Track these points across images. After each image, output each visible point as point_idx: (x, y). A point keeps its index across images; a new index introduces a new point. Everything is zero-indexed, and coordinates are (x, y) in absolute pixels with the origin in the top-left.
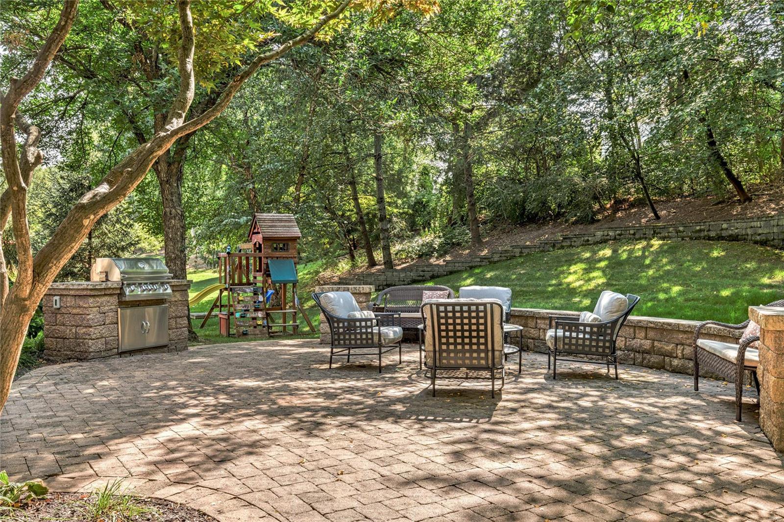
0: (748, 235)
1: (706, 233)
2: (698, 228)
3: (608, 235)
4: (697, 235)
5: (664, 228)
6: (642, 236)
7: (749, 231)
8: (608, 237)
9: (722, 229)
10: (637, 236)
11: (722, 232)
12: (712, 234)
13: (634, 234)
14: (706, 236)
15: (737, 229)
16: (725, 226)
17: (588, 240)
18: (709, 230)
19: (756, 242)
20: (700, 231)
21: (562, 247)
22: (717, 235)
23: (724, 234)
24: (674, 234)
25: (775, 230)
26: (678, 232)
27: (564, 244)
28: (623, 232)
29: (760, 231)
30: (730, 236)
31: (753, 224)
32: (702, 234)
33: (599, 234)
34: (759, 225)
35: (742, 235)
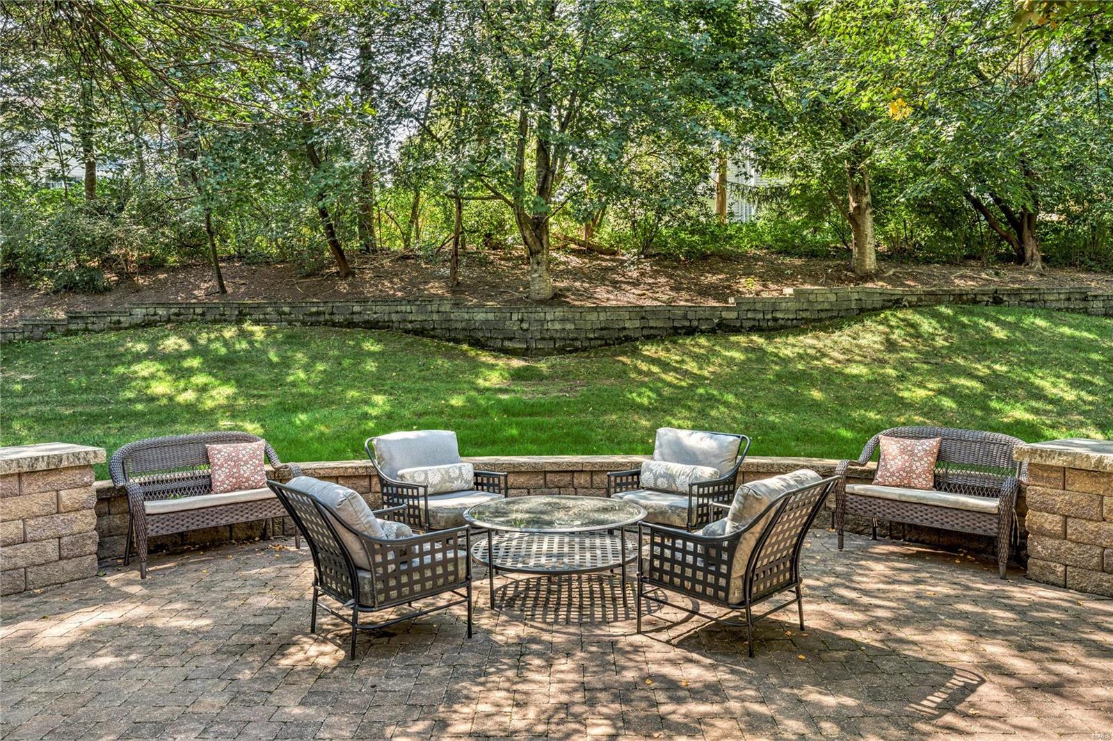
0: (392, 322)
1: (327, 317)
2: (314, 310)
3: (155, 314)
4: (314, 319)
5: (258, 306)
6: (217, 317)
7: (394, 317)
8: (157, 318)
9: (353, 313)
10: (209, 317)
11: (354, 316)
12: (338, 318)
13: (203, 314)
14: (327, 321)
15: (375, 313)
16: (357, 308)
17: (119, 322)
18: (332, 314)
19: (407, 332)
20: (318, 313)
21: (69, 333)
22: (346, 320)
23: (356, 318)
24: (275, 316)
25: (435, 317)
26: (281, 313)
27: (73, 327)
28: (182, 311)
29: (411, 317)
30: (367, 322)
31: (399, 308)
32: (322, 318)
33: (139, 312)
34: (409, 310)
35: (385, 322)
